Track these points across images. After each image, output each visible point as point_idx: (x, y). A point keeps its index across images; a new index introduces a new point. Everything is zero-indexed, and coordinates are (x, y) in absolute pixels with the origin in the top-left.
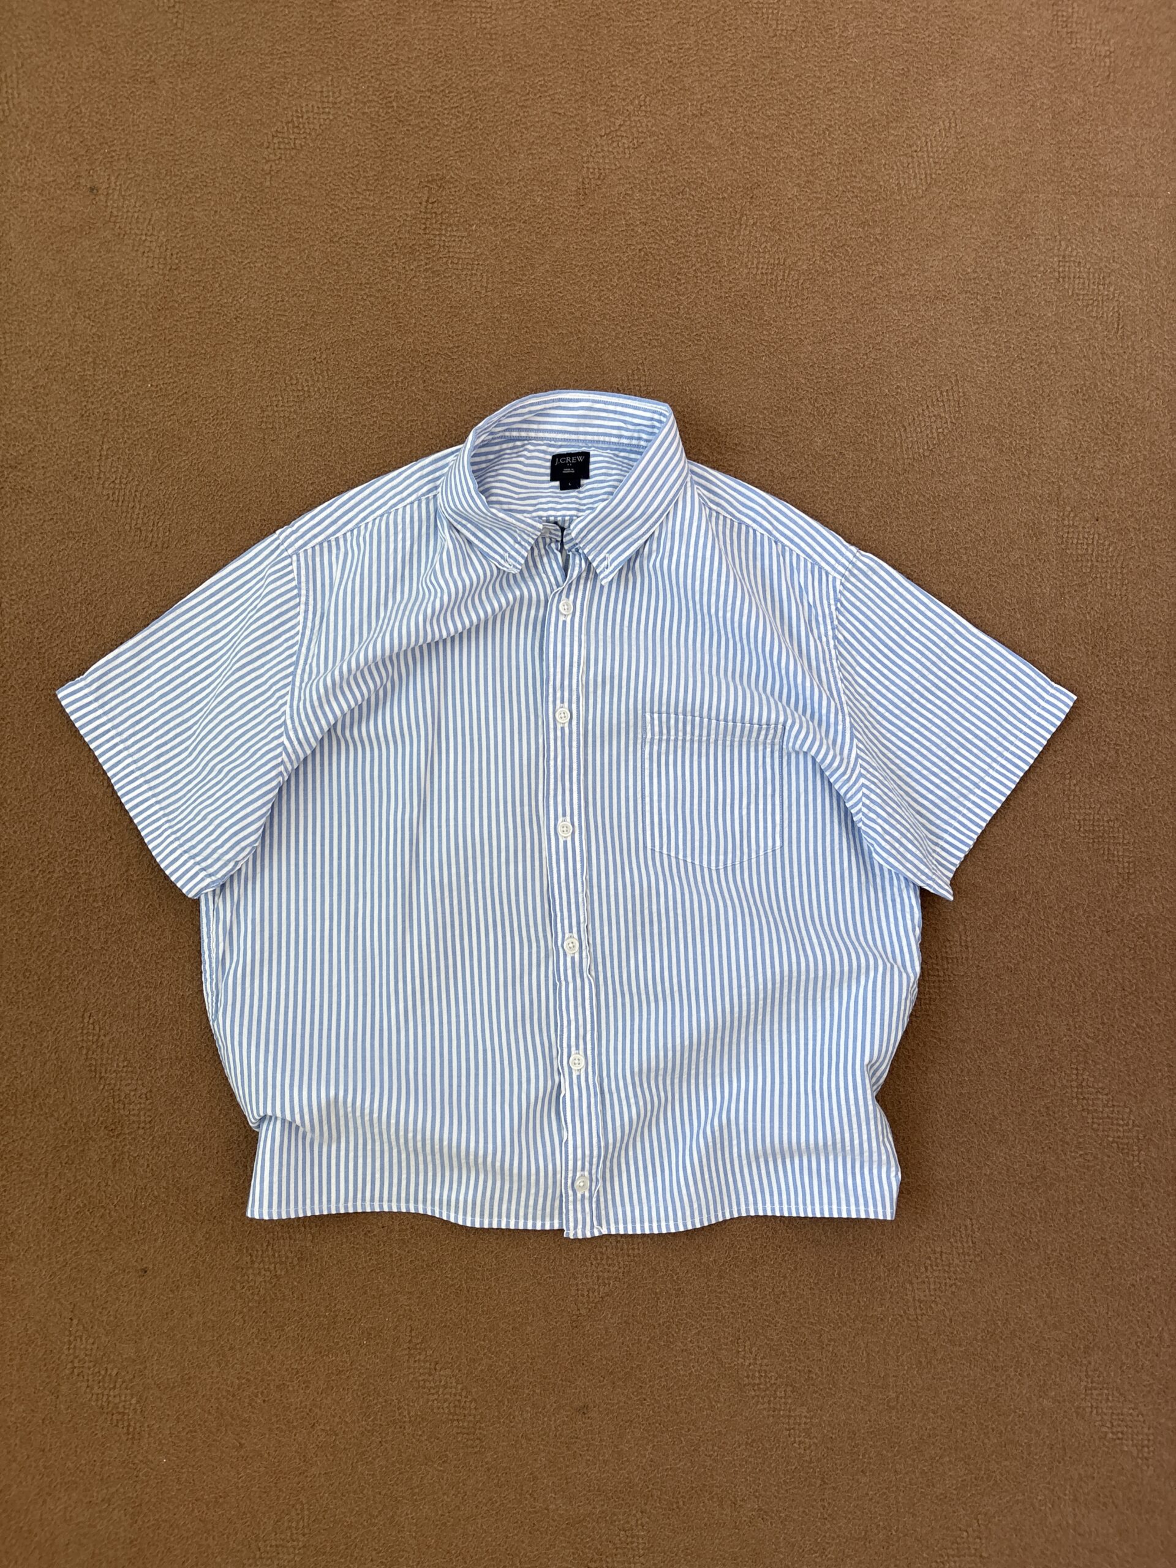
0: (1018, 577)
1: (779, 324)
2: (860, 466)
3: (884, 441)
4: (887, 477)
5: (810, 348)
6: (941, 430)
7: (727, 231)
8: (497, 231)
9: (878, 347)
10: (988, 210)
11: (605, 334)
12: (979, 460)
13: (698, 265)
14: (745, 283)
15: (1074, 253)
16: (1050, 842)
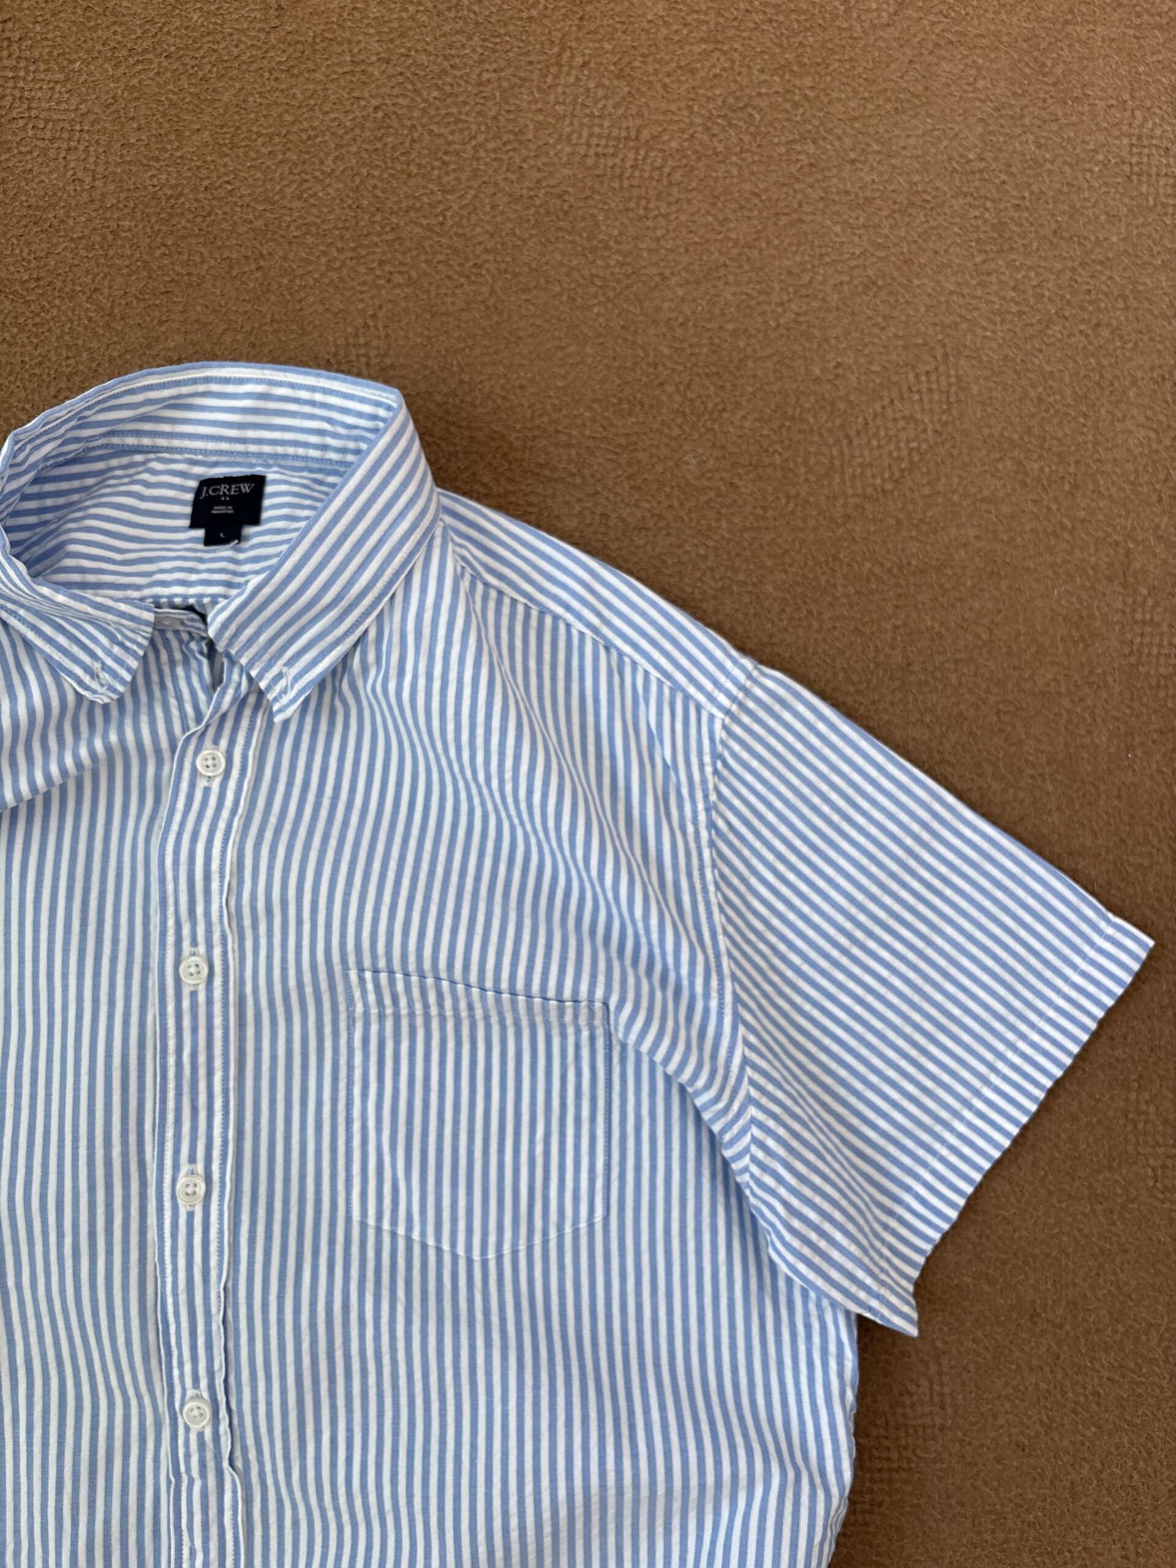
0: (1051, 715)
1: (627, 247)
2: (765, 508)
3: (812, 462)
4: (815, 529)
5: (680, 292)
6: (914, 445)
7: (535, 76)
8: (120, 71)
9: (803, 292)
10: (1006, 52)
11: (308, 262)
12: (983, 500)
13: (481, 138)
14: (566, 171)
15: (1158, 132)
16: (1099, 1207)
